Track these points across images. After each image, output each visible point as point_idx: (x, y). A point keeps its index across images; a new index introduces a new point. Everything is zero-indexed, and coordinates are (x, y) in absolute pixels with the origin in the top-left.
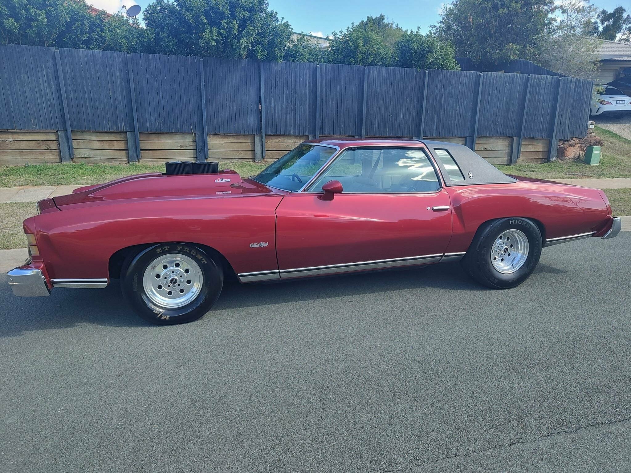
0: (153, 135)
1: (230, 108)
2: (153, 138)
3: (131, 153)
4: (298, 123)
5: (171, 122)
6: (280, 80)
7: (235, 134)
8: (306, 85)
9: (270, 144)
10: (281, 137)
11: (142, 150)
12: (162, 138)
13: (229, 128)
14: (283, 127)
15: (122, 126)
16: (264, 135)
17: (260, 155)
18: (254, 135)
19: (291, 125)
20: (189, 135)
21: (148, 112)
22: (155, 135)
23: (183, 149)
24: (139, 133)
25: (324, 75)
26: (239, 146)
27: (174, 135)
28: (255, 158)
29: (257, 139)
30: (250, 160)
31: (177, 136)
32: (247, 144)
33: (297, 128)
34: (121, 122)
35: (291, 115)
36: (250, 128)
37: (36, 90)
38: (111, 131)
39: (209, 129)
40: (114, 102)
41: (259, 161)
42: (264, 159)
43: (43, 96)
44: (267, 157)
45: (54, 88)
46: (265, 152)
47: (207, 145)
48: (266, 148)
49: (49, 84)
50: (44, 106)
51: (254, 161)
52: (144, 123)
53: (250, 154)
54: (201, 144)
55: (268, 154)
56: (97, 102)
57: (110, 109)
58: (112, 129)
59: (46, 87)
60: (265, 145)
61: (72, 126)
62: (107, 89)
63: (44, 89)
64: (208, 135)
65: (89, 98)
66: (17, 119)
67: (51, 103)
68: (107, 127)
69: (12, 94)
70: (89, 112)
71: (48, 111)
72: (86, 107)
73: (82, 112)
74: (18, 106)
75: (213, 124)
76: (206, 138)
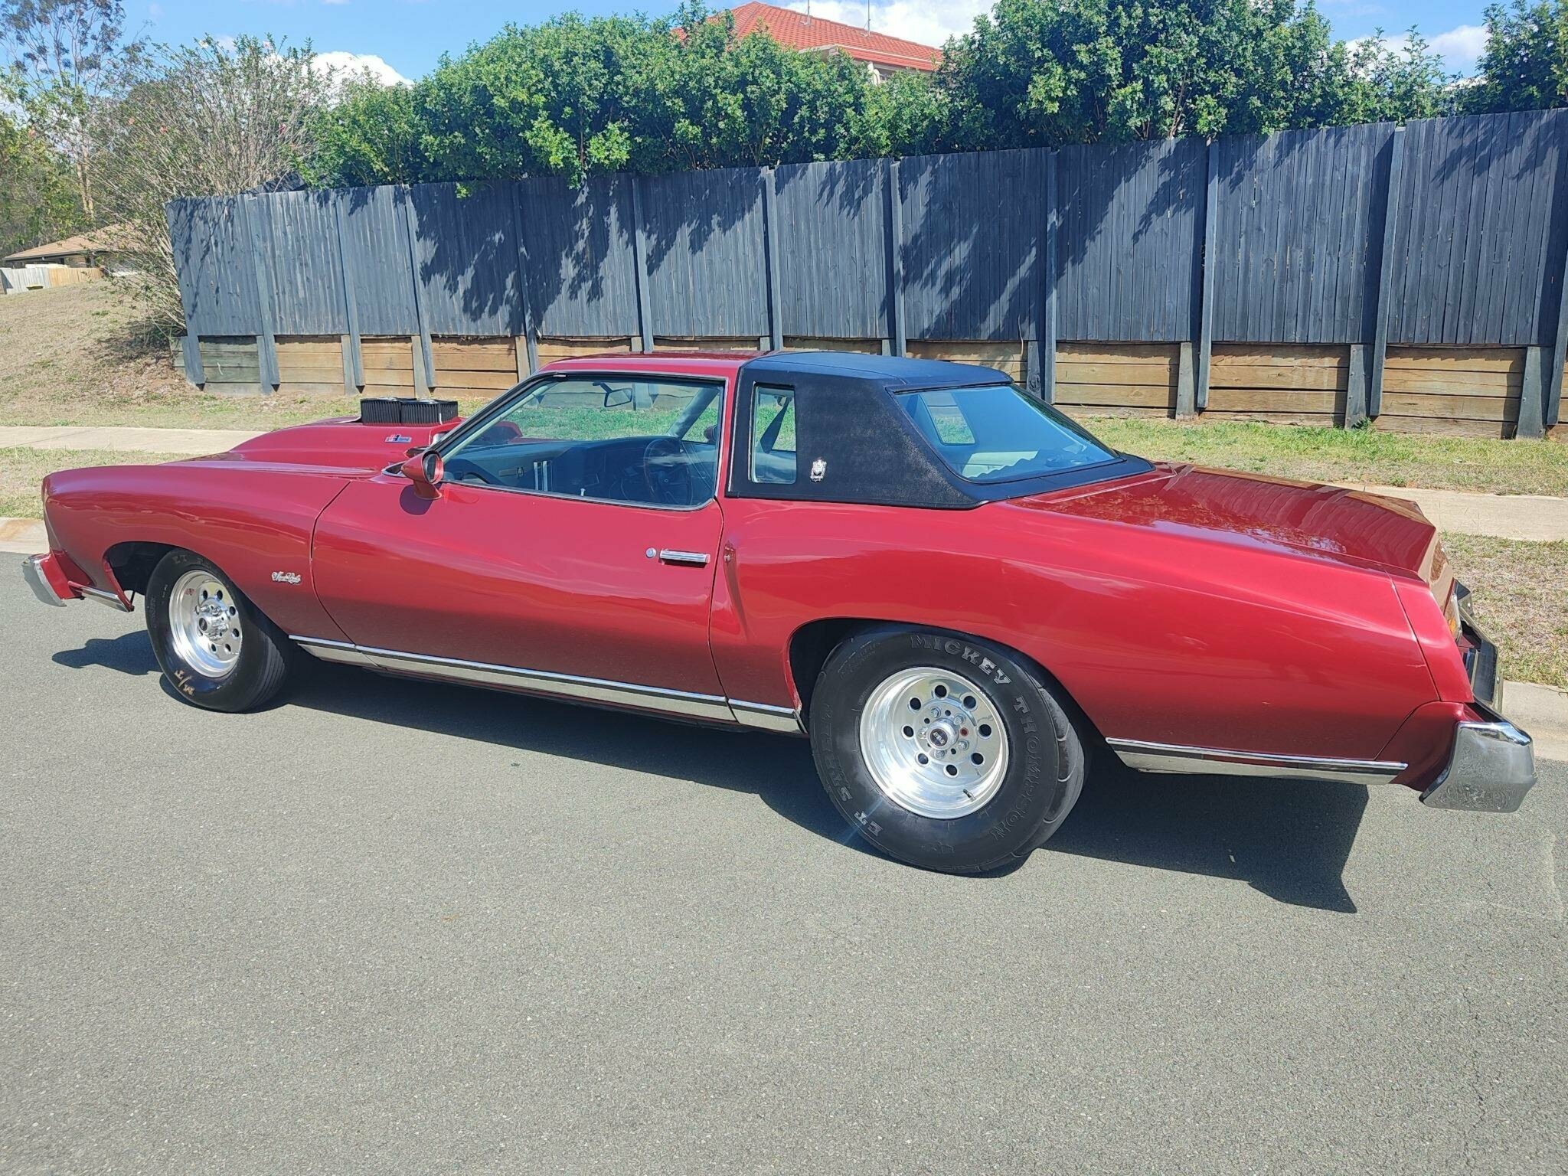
1: (1119, 272)
4: (1316, 306)
6: (1271, 186)
7: (1129, 344)
8: (1353, 193)
9: (1225, 368)
10: (1262, 349)
13: (1111, 326)
14: (1268, 321)
15: (875, 328)
16: (1206, 346)
17: (1190, 400)
18: (1179, 343)
19: (1295, 313)
20: (1014, 346)
24: (908, 341)
25: (1421, 156)
26: (1137, 373)
27: (980, 346)
28: (1175, 408)
29: (1186, 354)
30: (1163, 412)
31: (988, 348)
32: (1160, 368)
33: (1311, 323)
34: (872, 318)
35: (1296, 287)
36: (1168, 325)
37: (732, 256)
38: (852, 336)
39: (1061, 328)
40: (862, 272)
41: (1187, 417)
42: (1200, 410)
43: (741, 267)
44: (1212, 405)
45: (761, 248)
46: (1208, 389)
47: (1050, 370)
48: (1208, 380)
49: (753, 242)
50: (742, 287)
51: (1172, 416)
52: (918, 315)
53: (1162, 397)
54: (1037, 368)
55: (1217, 397)
56: (831, 274)
57: (852, 288)
58: (855, 332)
59: (747, 248)
60: (1206, 373)
61: (786, 328)
62: (851, 245)
63: (745, 253)
64: (1059, 344)
65: (818, 267)
66: (698, 316)
67: (753, 282)
68: (845, 330)
69: (693, 267)
70: (816, 298)
71: (747, 297)
72: (811, 284)
73: (803, 298)
74: (700, 289)
75: (1071, 318)
76: (1050, 353)
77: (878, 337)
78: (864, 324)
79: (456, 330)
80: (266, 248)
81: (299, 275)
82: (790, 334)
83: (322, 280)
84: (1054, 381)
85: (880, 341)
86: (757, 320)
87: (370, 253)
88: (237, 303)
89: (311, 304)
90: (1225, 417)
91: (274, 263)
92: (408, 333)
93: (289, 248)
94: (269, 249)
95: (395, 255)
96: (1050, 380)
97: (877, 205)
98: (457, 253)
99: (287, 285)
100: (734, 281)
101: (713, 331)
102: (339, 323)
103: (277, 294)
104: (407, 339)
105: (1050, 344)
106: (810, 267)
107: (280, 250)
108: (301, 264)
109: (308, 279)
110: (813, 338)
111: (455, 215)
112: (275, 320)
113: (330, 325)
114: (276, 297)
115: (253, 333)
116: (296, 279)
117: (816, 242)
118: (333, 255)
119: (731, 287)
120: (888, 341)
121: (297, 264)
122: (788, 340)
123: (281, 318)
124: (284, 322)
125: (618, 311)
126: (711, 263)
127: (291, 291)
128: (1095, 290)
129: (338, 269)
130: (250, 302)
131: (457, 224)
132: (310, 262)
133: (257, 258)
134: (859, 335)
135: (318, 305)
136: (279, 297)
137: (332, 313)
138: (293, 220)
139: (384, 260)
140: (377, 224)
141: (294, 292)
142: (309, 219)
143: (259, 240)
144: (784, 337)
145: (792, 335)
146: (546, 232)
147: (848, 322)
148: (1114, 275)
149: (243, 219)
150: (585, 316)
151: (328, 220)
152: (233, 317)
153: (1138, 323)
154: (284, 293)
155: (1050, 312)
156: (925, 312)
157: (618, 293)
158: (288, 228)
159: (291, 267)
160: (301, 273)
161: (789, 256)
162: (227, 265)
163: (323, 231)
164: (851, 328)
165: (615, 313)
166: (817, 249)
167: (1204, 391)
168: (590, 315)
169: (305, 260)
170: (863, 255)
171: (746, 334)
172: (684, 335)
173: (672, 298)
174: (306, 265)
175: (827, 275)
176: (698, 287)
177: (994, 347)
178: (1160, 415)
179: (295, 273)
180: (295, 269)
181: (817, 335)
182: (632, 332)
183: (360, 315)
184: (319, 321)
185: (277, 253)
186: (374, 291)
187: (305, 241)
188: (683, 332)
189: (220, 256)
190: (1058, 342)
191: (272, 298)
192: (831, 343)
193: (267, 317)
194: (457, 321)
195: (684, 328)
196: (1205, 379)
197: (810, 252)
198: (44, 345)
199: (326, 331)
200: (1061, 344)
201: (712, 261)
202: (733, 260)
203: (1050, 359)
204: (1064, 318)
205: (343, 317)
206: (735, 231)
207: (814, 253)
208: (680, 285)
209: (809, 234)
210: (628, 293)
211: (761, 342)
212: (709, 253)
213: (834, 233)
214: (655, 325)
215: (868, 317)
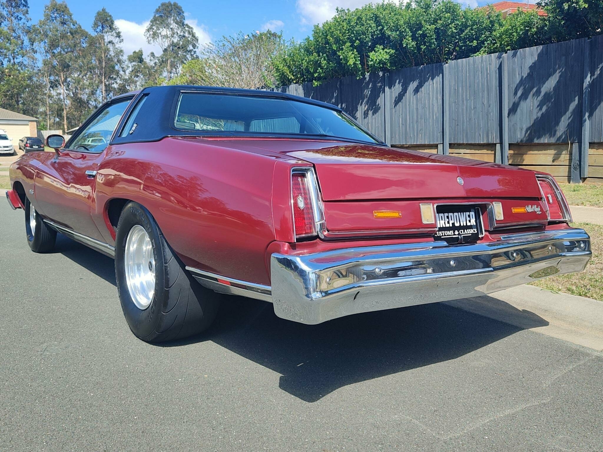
2: (525, 150)
5: (544, 129)
12: (535, 150)
15: (493, 138)
20: (565, 146)
21: (520, 119)
22: (526, 147)
23: (555, 164)
27: (547, 146)
31: (552, 147)
37: (427, 106)
38: (481, 143)
39: (592, 136)
40: (488, 110)
43: (431, 111)
45: (440, 102)
47: (584, 159)
49: (437, 99)
50: (431, 121)
52: (515, 132)
54: (578, 158)
56: (473, 112)
57: (483, 119)
58: (483, 140)
59: (434, 102)
61: (450, 139)
62: (482, 97)
63: (433, 104)
64: (591, 145)
65: (467, 109)
66: (410, 135)
67: (436, 117)
68: (478, 139)
69: (409, 112)
70: (465, 124)
71: (433, 125)
72: (463, 117)
73: (459, 124)
74: (412, 122)
75: (598, 130)
76: (585, 149)
77: (494, 142)
78: (488, 136)
82: (452, 142)
84: (586, 165)
85: (495, 144)
86: (436, 136)
96: (584, 164)
97: (496, 76)
100: (428, 118)
101: (416, 142)
105: (585, 144)
106: (463, 110)
110: (463, 144)
117: (466, 96)
119: (426, 120)
120: (499, 144)
122: (451, 146)
126: (417, 109)
134: (485, 142)
144: (450, 144)
145: (453, 143)
147: (480, 136)
155: (584, 127)
156: (519, 129)
157: (377, 125)
161: (453, 104)
164: (481, 138)
166: (467, 100)
170: (488, 101)
171: (431, 143)
172: (404, 144)
173: (399, 126)
177: (555, 147)
181: (464, 143)
188: (403, 143)
190: (590, 143)
192: (472, 146)
195: (404, 141)
197: (463, 101)
200: (592, 145)
203: (584, 152)
204: (594, 130)
206: (429, 94)
207: (465, 102)
208: (403, 121)
209: (463, 93)
210: (381, 125)
211: (439, 147)
212: (417, 105)
213: (475, 92)
214: (391, 140)
215: (490, 132)
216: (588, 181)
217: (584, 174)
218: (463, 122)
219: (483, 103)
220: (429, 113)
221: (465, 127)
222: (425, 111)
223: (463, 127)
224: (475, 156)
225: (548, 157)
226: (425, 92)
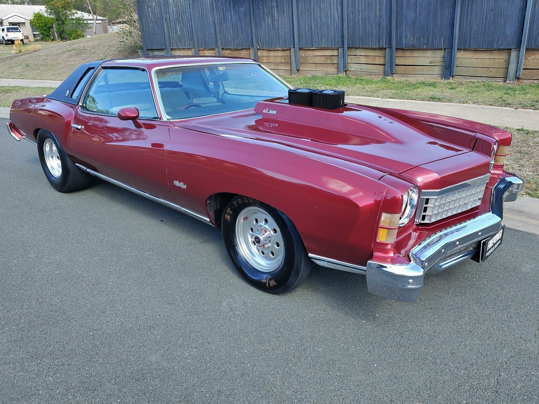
0: (408, 51)
1: (486, 18)
2: (408, 54)
3: (387, 68)
5: (424, 37)
7: (489, 50)
9: (529, 60)
11: (396, 65)
12: (416, 54)
13: (481, 42)
15: (384, 43)
16: (522, 50)
17: (514, 74)
18: (511, 50)
20: (439, 51)
21: (405, 29)
22: (409, 51)
23: (432, 65)
24: (396, 49)
26: (491, 62)
27: (426, 51)
28: (507, 78)
29: (514, 54)
30: (501, 79)
31: (429, 52)
32: (501, 60)
36: (507, 41)
37: (329, 15)
38: (374, 47)
39: (459, 43)
40: (379, 20)
41: (511, 82)
42: (518, 79)
43: (332, 19)
44: (524, 76)
46: (522, 70)
47: (454, 61)
48: (522, 66)
49: (337, 9)
50: (332, 28)
51: (505, 81)
52: (401, 40)
53: (501, 73)
54: (449, 60)
55: (526, 73)
56: (367, 21)
57: (375, 27)
58: (375, 45)
59: (335, 11)
60: (521, 62)
61: (348, 44)
62: (375, 9)
63: (334, 14)
64: (458, 50)
65: (362, 18)
66: (315, 39)
67: (337, 25)
68: (372, 44)
69: (314, 20)
70: (361, 31)
71: (334, 31)
72: (359, 26)
73: (356, 31)
74: (317, 29)
75: (464, 39)
76: (454, 54)
77: (385, 47)
78: (379, 42)
79: (230, 47)
80: (167, 16)
81: (178, 26)
82: (350, 46)
83: (186, 28)
84: (455, 66)
86: (338, 41)
87: (201, 18)
88: (158, 36)
89: (182, 37)
90: (528, 82)
91: (170, 22)
92: (214, 48)
93: (175, 16)
94: (168, 17)
95: (209, 18)
96: (453, 65)
98: (230, 17)
99: (174, 30)
100: (330, 25)
101: (321, 46)
102: (191, 44)
103: (171, 33)
104: (214, 49)
105: (454, 50)
106: (359, 19)
107: (172, 17)
108: (179, 22)
109: (181, 28)
110: (359, 48)
111: (229, 3)
112: (171, 43)
113: (188, 45)
114: (171, 34)
115: (164, 48)
116: (177, 28)
117: (362, 8)
118: (189, 18)
119: (328, 28)
120: (388, 48)
121: (177, 22)
122: (349, 49)
123: (172, 42)
124: (174, 44)
125: (286, 38)
126: (321, 18)
127: (176, 32)
128: (475, 27)
129: (191, 24)
130: (163, 37)
131: (230, 6)
132: (181, 21)
133: (164, 20)
134: (377, 47)
135: (184, 37)
136: (172, 35)
137: (189, 40)
138: (176, 6)
139: (205, 20)
140: (203, 7)
141: (177, 33)
142: (181, 5)
143: (165, 14)
144: (348, 47)
146: (261, 8)
147: (373, 41)
148: (484, 18)
149: (160, 6)
150: (275, 40)
151: (187, 5)
152: (157, 42)
153: (493, 41)
154: (173, 33)
155: (455, 36)
156: (404, 37)
157: (286, 31)
158: (174, 9)
159: (176, 23)
160: (179, 25)
161: (351, 14)
162: (155, 23)
163: (185, 9)
165: (285, 39)
166: (362, 11)
167: (520, 71)
168: (276, 40)
169: (180, 21)
170: (380, 13)
171: (333, 46)
172: (310, 47)
173: (306, 32)
174: (180, 22)
175: (365, 21)
176: (316, 27)
177: (431, 51)
178: (499, 81)
179: (177, 26)
180: (177, 24)
182: (291, 46)
183: (198, 41)
184: (185, 43)
185: (171, 18)
186: (202, 32)
187: (179, 14)
189: (153, 20)
190: (458, 47)
191: (169, 35)
192: (366, 50)
193: (168, 42)
194: (230, 43)
195: (310, 44)
196: (521, 65)
197: (359, 12)
198: (103, 53)
199: (187, 47)
201: (321, 17)
202: (329, 17)
203: (454, 57)
205: (192, 42)
206: (330, 5)
207: (360, 12)
208: (309, 27)
209: (359, 5)
210: (290, 31)
211: (339, 50)
212: (320, 14)
213: (369, 4)
214: (299, 43)
215: (381, 39)
216: (455, 78)
217: (453, 73)
218: (359, 29)
219: (376, 14)
220: (331, 21)
221: (361, 34)
222: (327, 19)
223: (359, 34)
224: (369, 58)
225: (426, 60)
226: (327, 3)
